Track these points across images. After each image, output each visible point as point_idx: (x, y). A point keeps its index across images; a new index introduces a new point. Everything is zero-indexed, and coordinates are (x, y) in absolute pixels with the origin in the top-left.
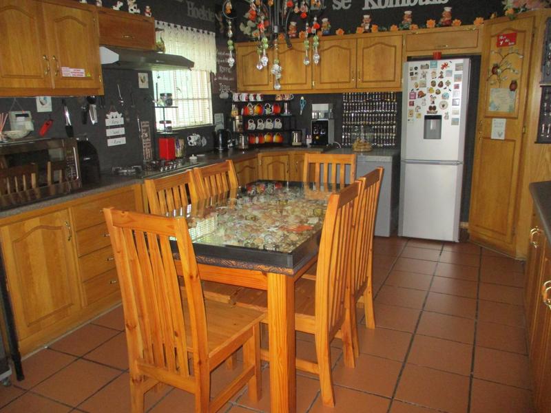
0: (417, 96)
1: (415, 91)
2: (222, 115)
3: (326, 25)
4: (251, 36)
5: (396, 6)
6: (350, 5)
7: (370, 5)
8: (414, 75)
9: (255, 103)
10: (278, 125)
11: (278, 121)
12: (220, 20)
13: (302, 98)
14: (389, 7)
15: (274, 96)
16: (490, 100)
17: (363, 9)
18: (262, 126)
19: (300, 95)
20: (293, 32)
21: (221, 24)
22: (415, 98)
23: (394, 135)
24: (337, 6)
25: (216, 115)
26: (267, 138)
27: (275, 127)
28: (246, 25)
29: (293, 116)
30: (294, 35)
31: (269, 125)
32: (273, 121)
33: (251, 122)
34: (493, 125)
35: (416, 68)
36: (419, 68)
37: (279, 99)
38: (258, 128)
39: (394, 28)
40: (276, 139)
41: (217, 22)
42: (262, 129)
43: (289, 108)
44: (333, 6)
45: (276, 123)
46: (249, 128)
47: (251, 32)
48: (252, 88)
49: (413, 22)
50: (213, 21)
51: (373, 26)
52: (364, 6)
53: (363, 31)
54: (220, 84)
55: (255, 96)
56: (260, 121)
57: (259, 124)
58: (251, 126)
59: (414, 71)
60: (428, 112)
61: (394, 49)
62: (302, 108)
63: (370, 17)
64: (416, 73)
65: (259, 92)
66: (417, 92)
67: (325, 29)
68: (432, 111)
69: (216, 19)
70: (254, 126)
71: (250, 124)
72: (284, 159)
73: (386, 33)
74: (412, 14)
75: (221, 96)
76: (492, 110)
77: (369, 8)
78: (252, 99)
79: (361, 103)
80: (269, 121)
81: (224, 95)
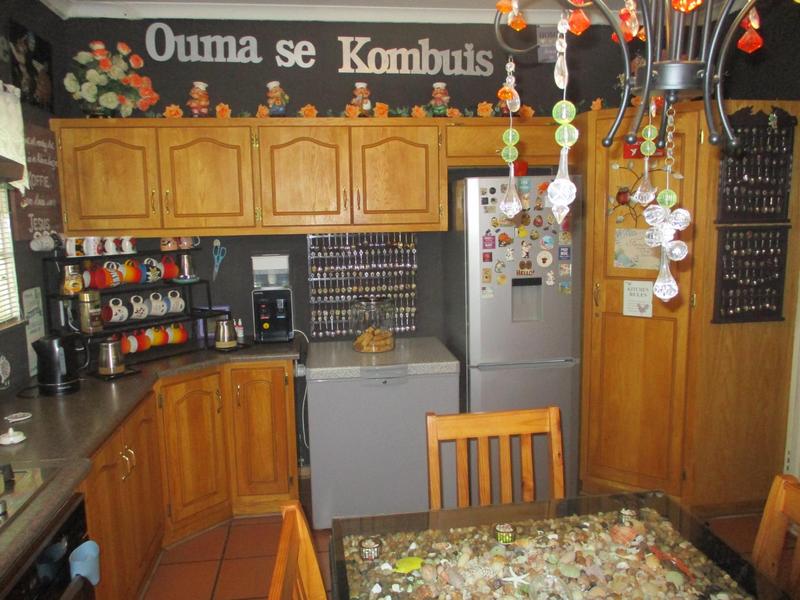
0: (497, 243)
1: (493, 233)
2: (38, 290)
3: (278, 94)
4: (97, 103)
5: (402, 72)
6: (312, 62)
7: (354, 65)
8: (490, 204)
9: (120, 259)
10: (177, 304)
11: (174, 295)
12: (21, 58)
13: (217, 243)
14: (389, 72)
15: (158, 241)
16: (616, 249)
17: (340, 71)
18: (142, 309)
19: (213, 238)
20: (203, 103)
21: (23, 69)
22: (494, 247)
23: (414, 309)
24: (285, 59)
25: (26, 293)
26: (153, 336)
27: (171, 310)
28: (81, 80)
29: (201, 282)
30: (204, 111)
31: (157, 307)
32: (165, 295)
33: (116, 303)
34: (626, 293)
35: (493, 191)
36: (498, 190)
37: (170, 247)
38: (134, 316)
39: (419, 111)
40: (174, 335)
41: (15, 63)
42: (144, 316)
43: (192, 266)
44: (278, 58)
45: (173, 301)
46: (115, 318)
47: (98, 96)
48: (104, 224)
49: (451, 105)
50: (7, 59)
51: (377, 104)
52: (341, 66)
53: (358, 113)
54: (31, 215)
55: (118, 243)
56: (137, 300)
57: (136, 307)
58: (119, 313)
59: (490, 196)
60: (518, 273)
61: (423, 150)
62: (217, 264)
63: (368, 88)
64: (493, 200)
65: (124, 231)
66: (497, 235)
67: (278, 103)
68: (526, 270)
69: (13, 57)
70: (125, 312)
71: (115, 309)
72: (211, 383)
73: (404, 120)
74: (447, 88)
75: (35, 246)
76: (622, 266)
77: (352, 71)
78: (111, 250)
79: (346, 251)
80: (156, 297)
81: (42, 242)
